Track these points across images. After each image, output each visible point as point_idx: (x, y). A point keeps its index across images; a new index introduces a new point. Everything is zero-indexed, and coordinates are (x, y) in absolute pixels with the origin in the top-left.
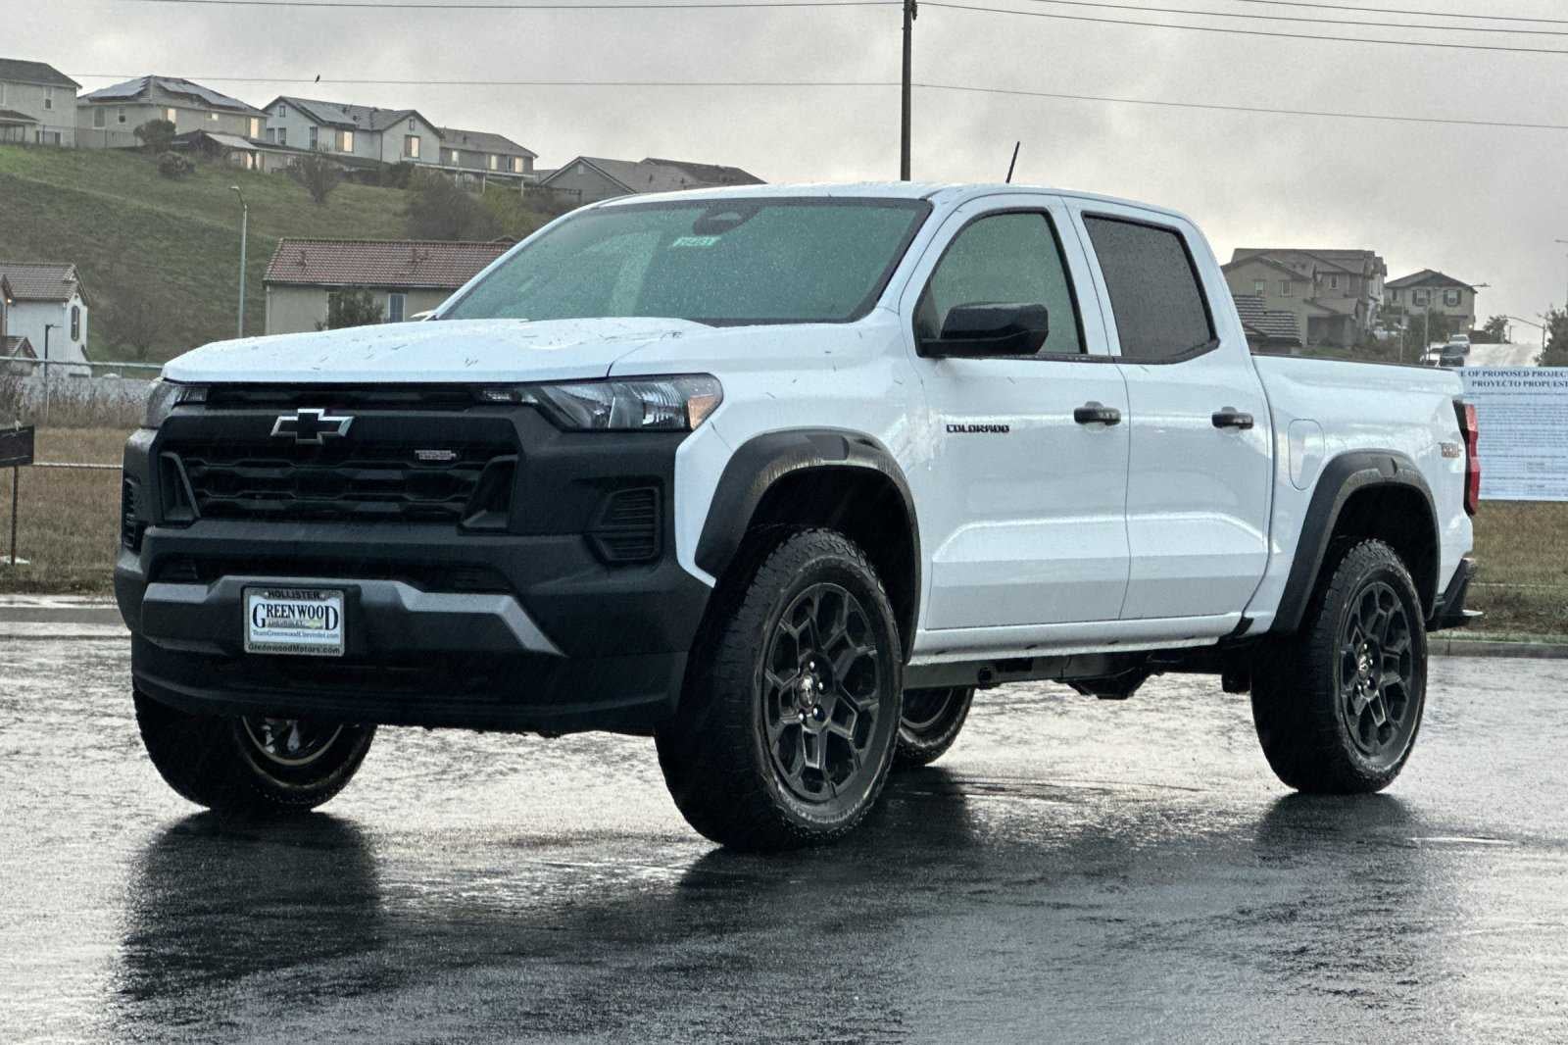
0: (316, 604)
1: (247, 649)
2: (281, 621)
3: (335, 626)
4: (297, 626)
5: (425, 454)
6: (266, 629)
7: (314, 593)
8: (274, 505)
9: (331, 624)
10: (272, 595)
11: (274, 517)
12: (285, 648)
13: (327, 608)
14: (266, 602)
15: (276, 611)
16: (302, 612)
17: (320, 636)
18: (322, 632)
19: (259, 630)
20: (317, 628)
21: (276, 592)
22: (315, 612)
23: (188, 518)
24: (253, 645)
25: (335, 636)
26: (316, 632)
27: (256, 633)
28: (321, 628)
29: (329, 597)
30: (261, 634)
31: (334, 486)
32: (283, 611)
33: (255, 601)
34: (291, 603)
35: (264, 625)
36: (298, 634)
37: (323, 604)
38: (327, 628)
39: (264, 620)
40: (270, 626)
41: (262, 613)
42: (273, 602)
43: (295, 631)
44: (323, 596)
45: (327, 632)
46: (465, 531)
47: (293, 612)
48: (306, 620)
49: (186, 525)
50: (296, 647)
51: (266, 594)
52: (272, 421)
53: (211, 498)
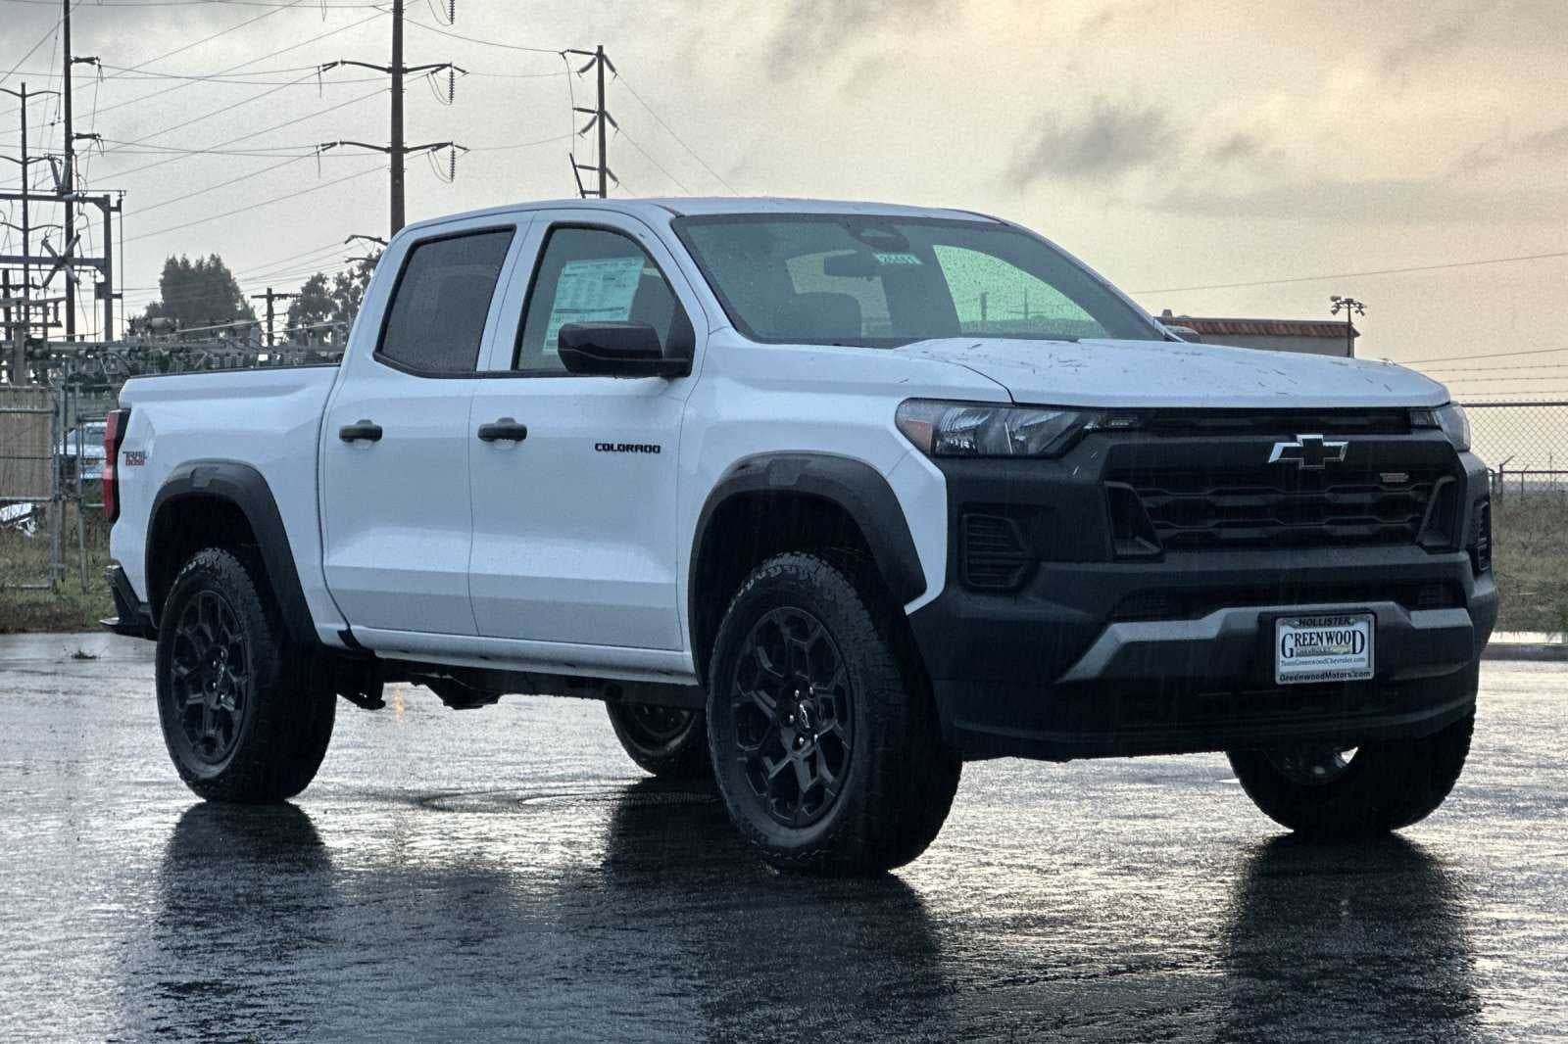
0: (1343, 629)
1: (1278, 681)
2: (1309, 648)
3: (1362, 650)
4: (1325, 653)
5: (1386, 478)
6: (1294, 659)
7: (1343, 618)
8: (1254, 533)
9: (1358, 648)
10: (1303, 624)
11: (1260, 545)
12: (1317, 676)
13: (1354, 632)
14: (1293, 631)
15: (1305, 639)
16: (1330, 638)
17: (1347, 661)
18: (1349, 656)
19: (1287, 660)
20: (1345, 653)
21: (1306, 619)
22: (1343, 637)
23: (1154, 549)
24: (1284, 677)
25: (1362, 659)
26: (1343, 657)
27: (1285, 664)
28: (1348, 653)
29: (1357, 621)
30: (1289, 664)
31: (1314, 510)
32: (1311, 639)
33: (1284, 631)
34: (1319, 630)
35: (1292, 656)
36: (1326, 661)
37: (1351, 629)
38: (1354, 652)
39: (1292, 650)
40: (1298, 655)
41: (1290, 643)
42: (1300, 631)
43: (1321, 658)
44: (1351, 620)
45: (1354, 657)
46: (1427, 549)
47: (1321, 640)
48: (1334, 646)
50: (1327, 674)
51: (1297, 623)
52: (1269, 448)
53: (1177, 530)
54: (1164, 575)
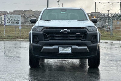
2: (63, 50)
5: (77, 34)
8: (59, 39)
11: (61, 40)
21: (63, 47)
22: (68, 49)
23: (48, 40)
24: (60, 52)
25: (70, 51)
28: (68, 51)
33: (60, 48)
34: (65, 48)
36: (65, 51)
41: (61, 49)
44: (69, 47)
46: (82, 41)
49: (48, 41)
52: (60, 31)
53: (51, 38)
54: (49, 42)
